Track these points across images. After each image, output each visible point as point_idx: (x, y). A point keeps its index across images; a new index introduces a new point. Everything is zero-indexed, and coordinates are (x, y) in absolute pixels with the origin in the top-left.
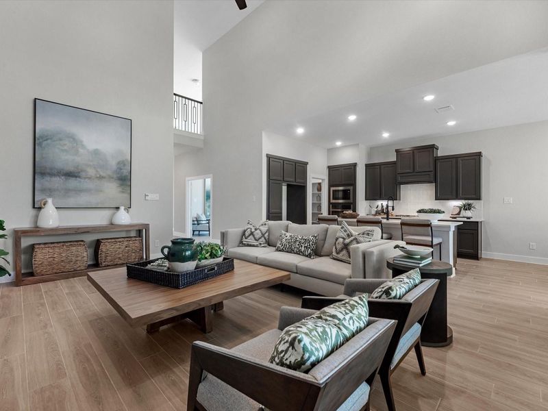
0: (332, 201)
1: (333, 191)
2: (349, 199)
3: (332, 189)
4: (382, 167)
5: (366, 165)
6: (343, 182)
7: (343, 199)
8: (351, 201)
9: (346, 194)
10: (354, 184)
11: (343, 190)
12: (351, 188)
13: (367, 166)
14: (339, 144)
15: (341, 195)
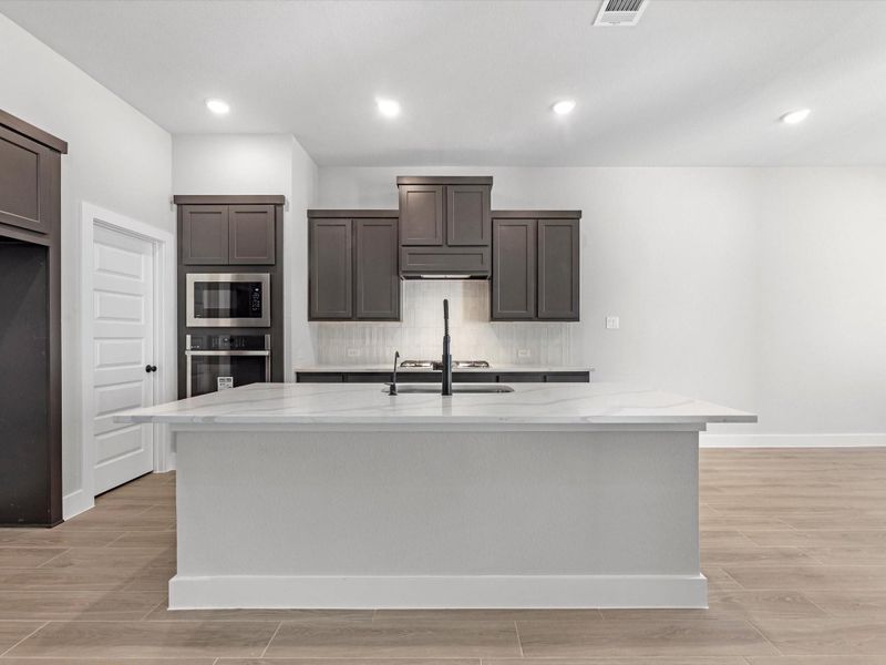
0: (192, 321)
1: (198, 286)
2: (258, 314)
3: (192, 278)
4: (360, 222)
5: (310, 212)
6: (237, 259)
7: (232, 315)
8: (265, 320)
9: (245, 300)
10: (274, 266)
11: (233, 286)
12: (265, 278)
13: (313, 216)
14: (218, 107)
15: (224, 300)
